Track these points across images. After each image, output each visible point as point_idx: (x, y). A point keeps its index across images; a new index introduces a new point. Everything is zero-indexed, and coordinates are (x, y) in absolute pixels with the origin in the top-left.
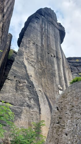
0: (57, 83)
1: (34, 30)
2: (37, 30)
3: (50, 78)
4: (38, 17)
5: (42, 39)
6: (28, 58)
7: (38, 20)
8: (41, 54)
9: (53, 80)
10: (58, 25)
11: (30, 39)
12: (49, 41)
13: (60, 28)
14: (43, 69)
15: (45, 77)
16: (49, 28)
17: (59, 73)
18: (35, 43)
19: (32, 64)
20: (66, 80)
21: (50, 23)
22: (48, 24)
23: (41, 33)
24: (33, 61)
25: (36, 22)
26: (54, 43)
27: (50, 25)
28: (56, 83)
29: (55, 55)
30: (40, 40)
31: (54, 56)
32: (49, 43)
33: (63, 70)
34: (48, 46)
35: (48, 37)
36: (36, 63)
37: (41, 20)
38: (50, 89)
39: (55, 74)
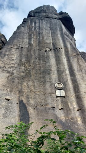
0: (53, 81)
1: (18, 35)
2: (23, 33)
3: (39, 79)
4: (26, 21)
5: (30, 39)
6: (5, 65)
7: (26, 23)
8: (27, 55)
9: (45, 80)
10: (57, 15)
11: (12, 46)
12: (41, 36)
13: (60, 16)
14: (28, 71)
15: (31, 80)
16: (42, 23)
17: (58, 68)
18: (20, 46)
19: (9, 70)
20: (74, 73)
21: (43, 18)
22: (41, 21)
23: (29, 33)
24: (12, 67)
25: (23, 27)
26: (51, 35)
27: (43, 20)
28: (50, 82)
29: (52, 48)
30: (28, 41)
31: (51, 50)
32: (41, 39)
33: (67, 61)
34: (39, 42)
35: (39, 33)
36: (16, 68)
37: (29, 21)
38: (38, 93)
39: (51, 70)
